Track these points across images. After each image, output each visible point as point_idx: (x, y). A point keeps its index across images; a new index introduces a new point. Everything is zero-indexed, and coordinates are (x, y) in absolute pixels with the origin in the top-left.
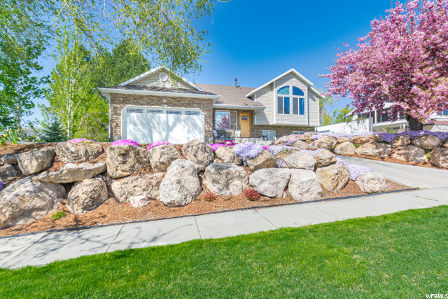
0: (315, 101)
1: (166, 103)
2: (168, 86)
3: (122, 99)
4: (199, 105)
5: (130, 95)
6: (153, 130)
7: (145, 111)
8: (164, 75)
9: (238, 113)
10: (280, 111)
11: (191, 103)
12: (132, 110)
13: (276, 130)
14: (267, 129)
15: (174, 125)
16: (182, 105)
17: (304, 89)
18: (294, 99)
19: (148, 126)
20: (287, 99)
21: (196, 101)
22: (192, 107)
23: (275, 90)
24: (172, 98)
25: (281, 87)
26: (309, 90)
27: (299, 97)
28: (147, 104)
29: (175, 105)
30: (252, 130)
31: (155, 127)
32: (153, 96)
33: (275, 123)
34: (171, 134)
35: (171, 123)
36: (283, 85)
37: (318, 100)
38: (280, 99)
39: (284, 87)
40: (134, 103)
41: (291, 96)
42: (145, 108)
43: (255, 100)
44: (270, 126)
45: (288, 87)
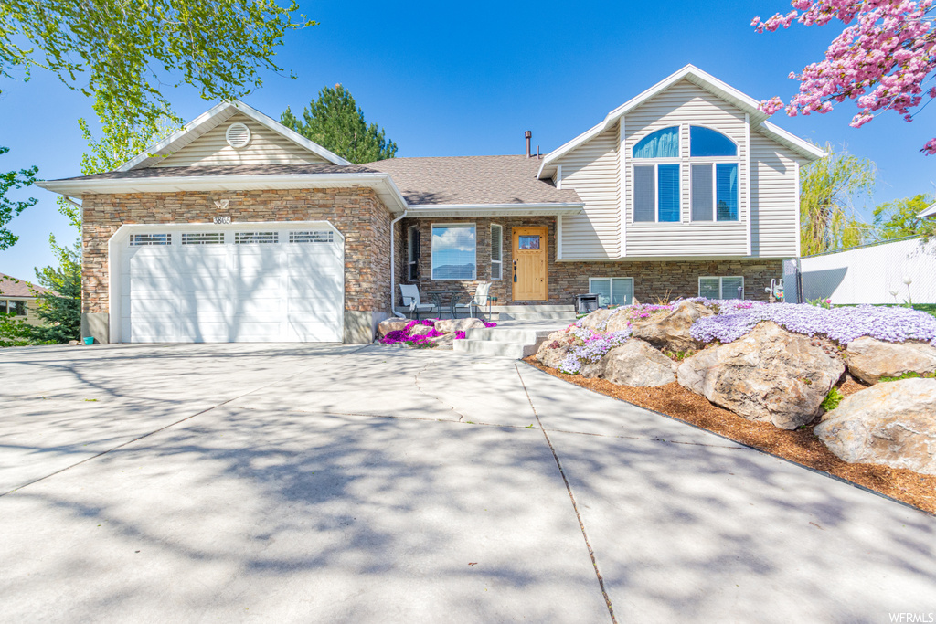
0: (782, 169)
1: (227, 212)
2: (250, 160)
3: (108, 209)
4: (326, 210)
5: (130, 196)
6: (199, 296)
7: (176, 238)
8: (239, 131)
9: (506, 230)
10: (641, 212)
11: (301, 204)
12: (143, 240)
13: (637, 275)
14: (605, 274)
15: (259, 280)
16: (275, 215)
17: (739, 133)
18: (694, 168)
19: (187, 285)
20: (669, 174)
21: (317, 199)
22: (305, 217)
23: (626, 145)
24: (246, 193)
25: (645, 132)
26: (757, 132)
27: (714, 161)
28: (176, 217)
29: (254, 216)
30: (553, 278)
31: (204, 289)
32: (192, 194)
33: (623, 254)
34: (249, 308)
35: (249, 274)
36: (655, 127)
37: (794, 167)
38: (641, 174)
39: (658, 134)
40: (142, 219)
41: (684, 160)
42: (176, 229)
43: (559, 185)
44: (613, 264)
45: (674, 130)
